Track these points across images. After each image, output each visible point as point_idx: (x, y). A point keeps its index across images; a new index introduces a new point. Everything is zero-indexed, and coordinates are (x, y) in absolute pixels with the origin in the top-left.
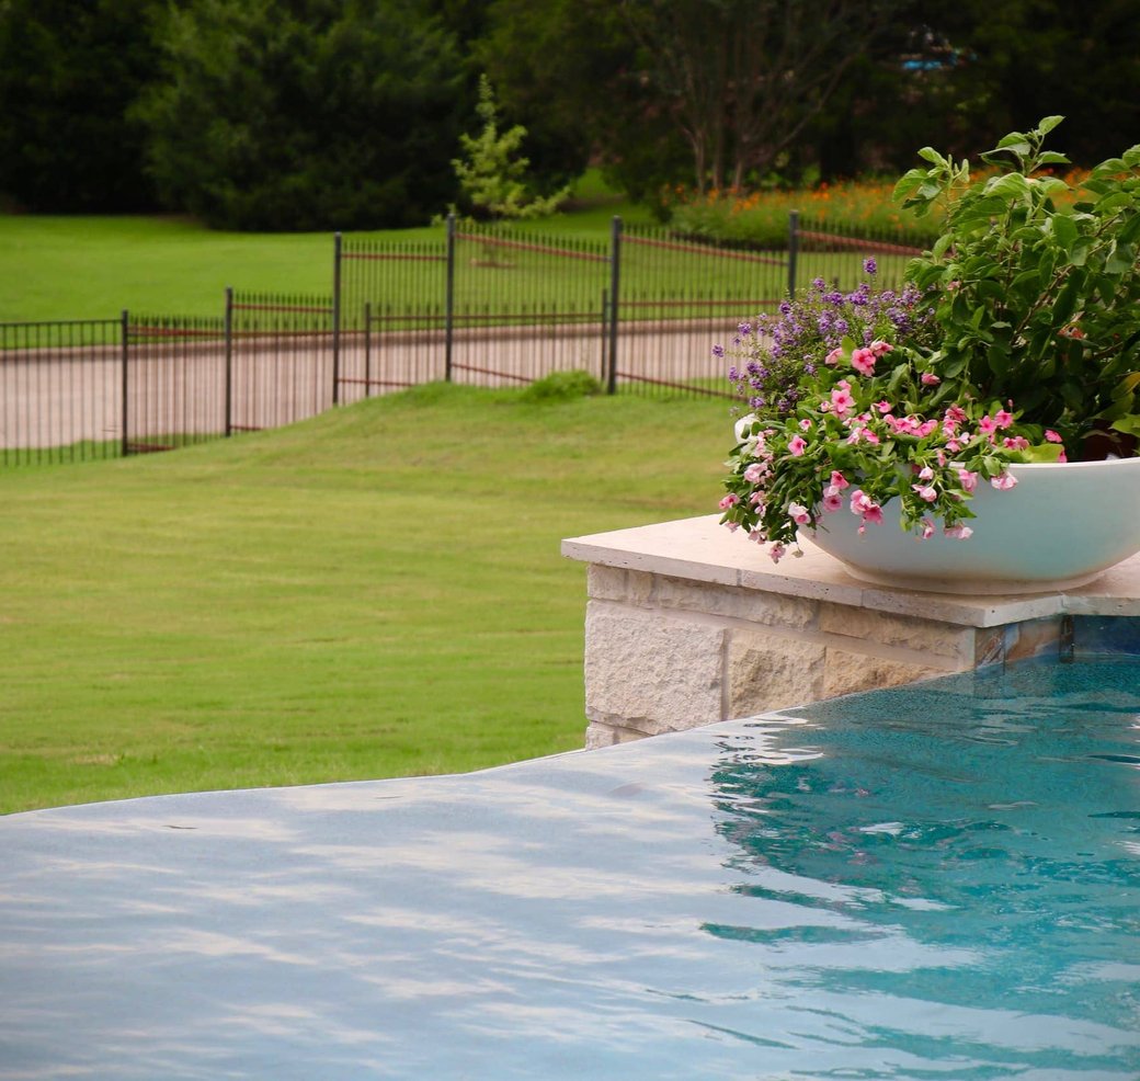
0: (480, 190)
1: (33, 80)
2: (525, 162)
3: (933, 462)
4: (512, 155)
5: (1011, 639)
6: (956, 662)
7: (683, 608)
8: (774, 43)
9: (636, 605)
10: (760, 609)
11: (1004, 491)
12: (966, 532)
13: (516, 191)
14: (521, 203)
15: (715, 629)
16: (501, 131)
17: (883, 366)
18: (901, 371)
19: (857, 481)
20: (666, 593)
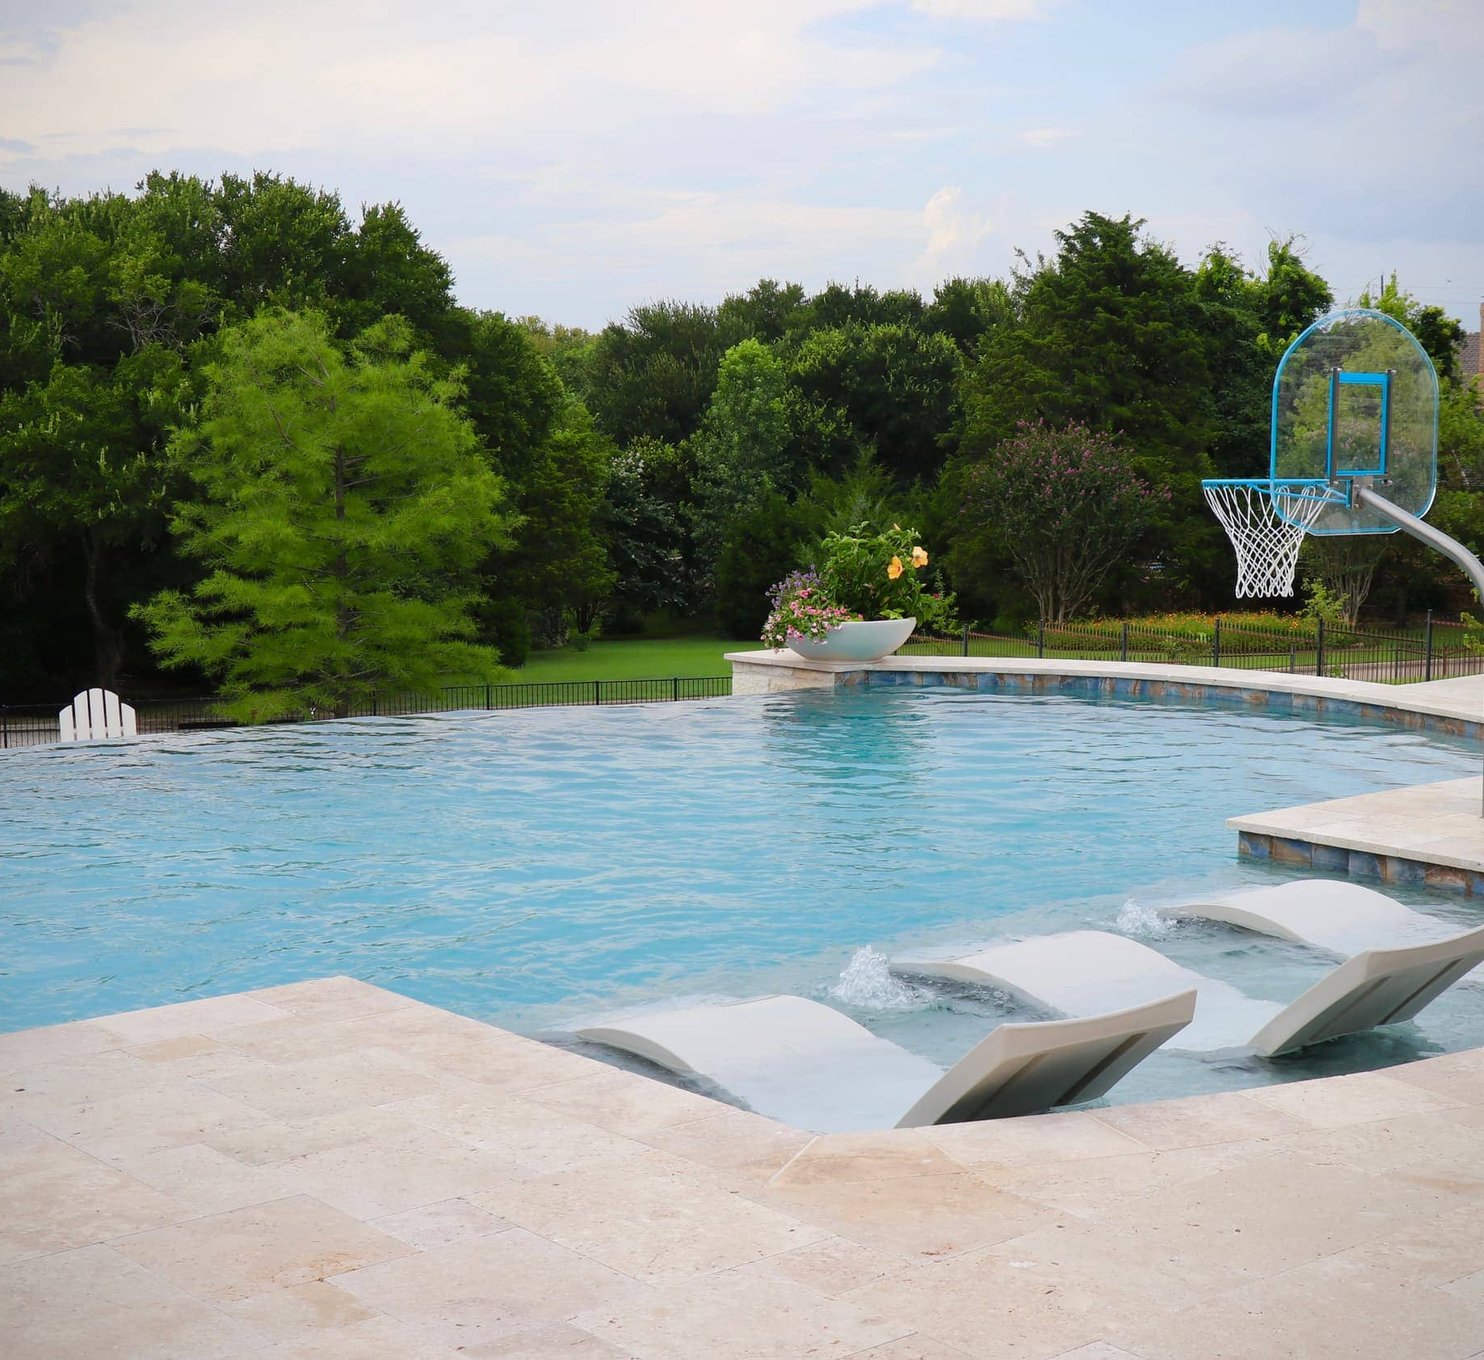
0: (937, 623)
1: (741, 579)
2: (957, 609)
3: (817, 622)
4: (951, 607)
5: (847, 677)
6: (828, 683)
7: (759, 673)
8: (1076, 556)
9: (746, 673)
10: (779, 671)
11: (838, 630)
12: (825, 642)
13: (954, 622)
14: (956, 628)
15: (767, 678)
16: (947, 595)
17: (810, 596)
18: (815, 597)
19: (796, 629)
20: (754, 668)
